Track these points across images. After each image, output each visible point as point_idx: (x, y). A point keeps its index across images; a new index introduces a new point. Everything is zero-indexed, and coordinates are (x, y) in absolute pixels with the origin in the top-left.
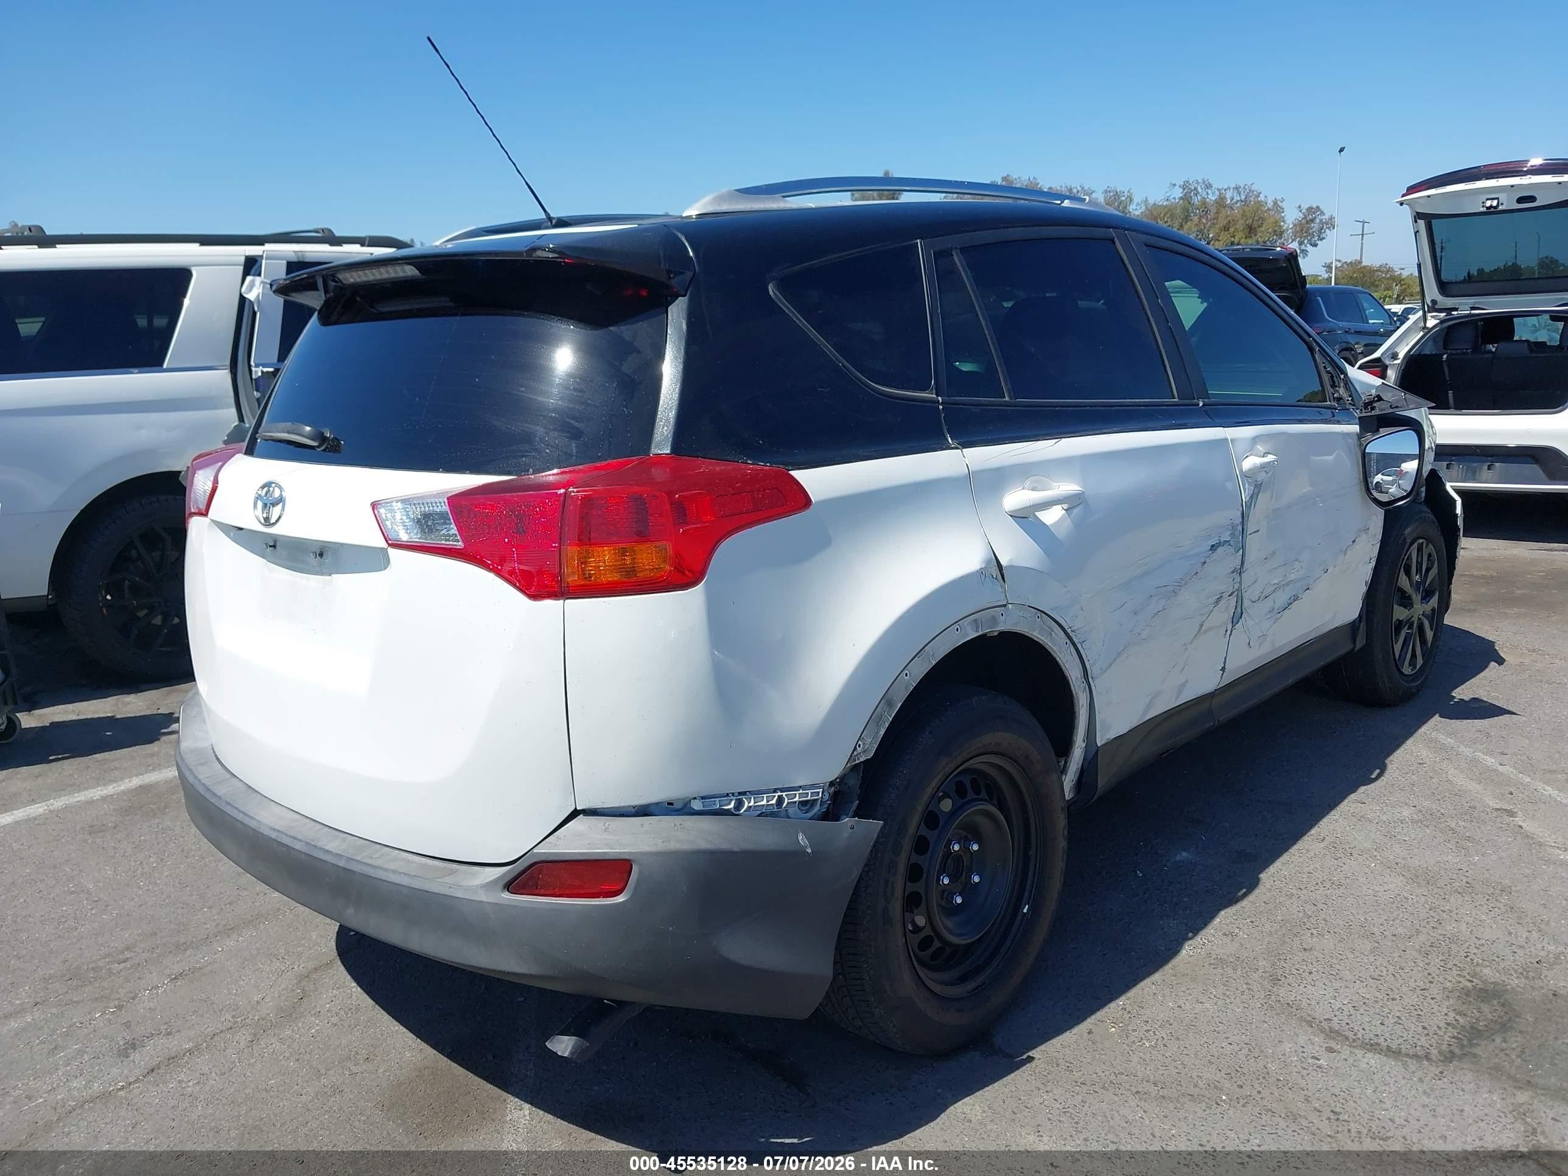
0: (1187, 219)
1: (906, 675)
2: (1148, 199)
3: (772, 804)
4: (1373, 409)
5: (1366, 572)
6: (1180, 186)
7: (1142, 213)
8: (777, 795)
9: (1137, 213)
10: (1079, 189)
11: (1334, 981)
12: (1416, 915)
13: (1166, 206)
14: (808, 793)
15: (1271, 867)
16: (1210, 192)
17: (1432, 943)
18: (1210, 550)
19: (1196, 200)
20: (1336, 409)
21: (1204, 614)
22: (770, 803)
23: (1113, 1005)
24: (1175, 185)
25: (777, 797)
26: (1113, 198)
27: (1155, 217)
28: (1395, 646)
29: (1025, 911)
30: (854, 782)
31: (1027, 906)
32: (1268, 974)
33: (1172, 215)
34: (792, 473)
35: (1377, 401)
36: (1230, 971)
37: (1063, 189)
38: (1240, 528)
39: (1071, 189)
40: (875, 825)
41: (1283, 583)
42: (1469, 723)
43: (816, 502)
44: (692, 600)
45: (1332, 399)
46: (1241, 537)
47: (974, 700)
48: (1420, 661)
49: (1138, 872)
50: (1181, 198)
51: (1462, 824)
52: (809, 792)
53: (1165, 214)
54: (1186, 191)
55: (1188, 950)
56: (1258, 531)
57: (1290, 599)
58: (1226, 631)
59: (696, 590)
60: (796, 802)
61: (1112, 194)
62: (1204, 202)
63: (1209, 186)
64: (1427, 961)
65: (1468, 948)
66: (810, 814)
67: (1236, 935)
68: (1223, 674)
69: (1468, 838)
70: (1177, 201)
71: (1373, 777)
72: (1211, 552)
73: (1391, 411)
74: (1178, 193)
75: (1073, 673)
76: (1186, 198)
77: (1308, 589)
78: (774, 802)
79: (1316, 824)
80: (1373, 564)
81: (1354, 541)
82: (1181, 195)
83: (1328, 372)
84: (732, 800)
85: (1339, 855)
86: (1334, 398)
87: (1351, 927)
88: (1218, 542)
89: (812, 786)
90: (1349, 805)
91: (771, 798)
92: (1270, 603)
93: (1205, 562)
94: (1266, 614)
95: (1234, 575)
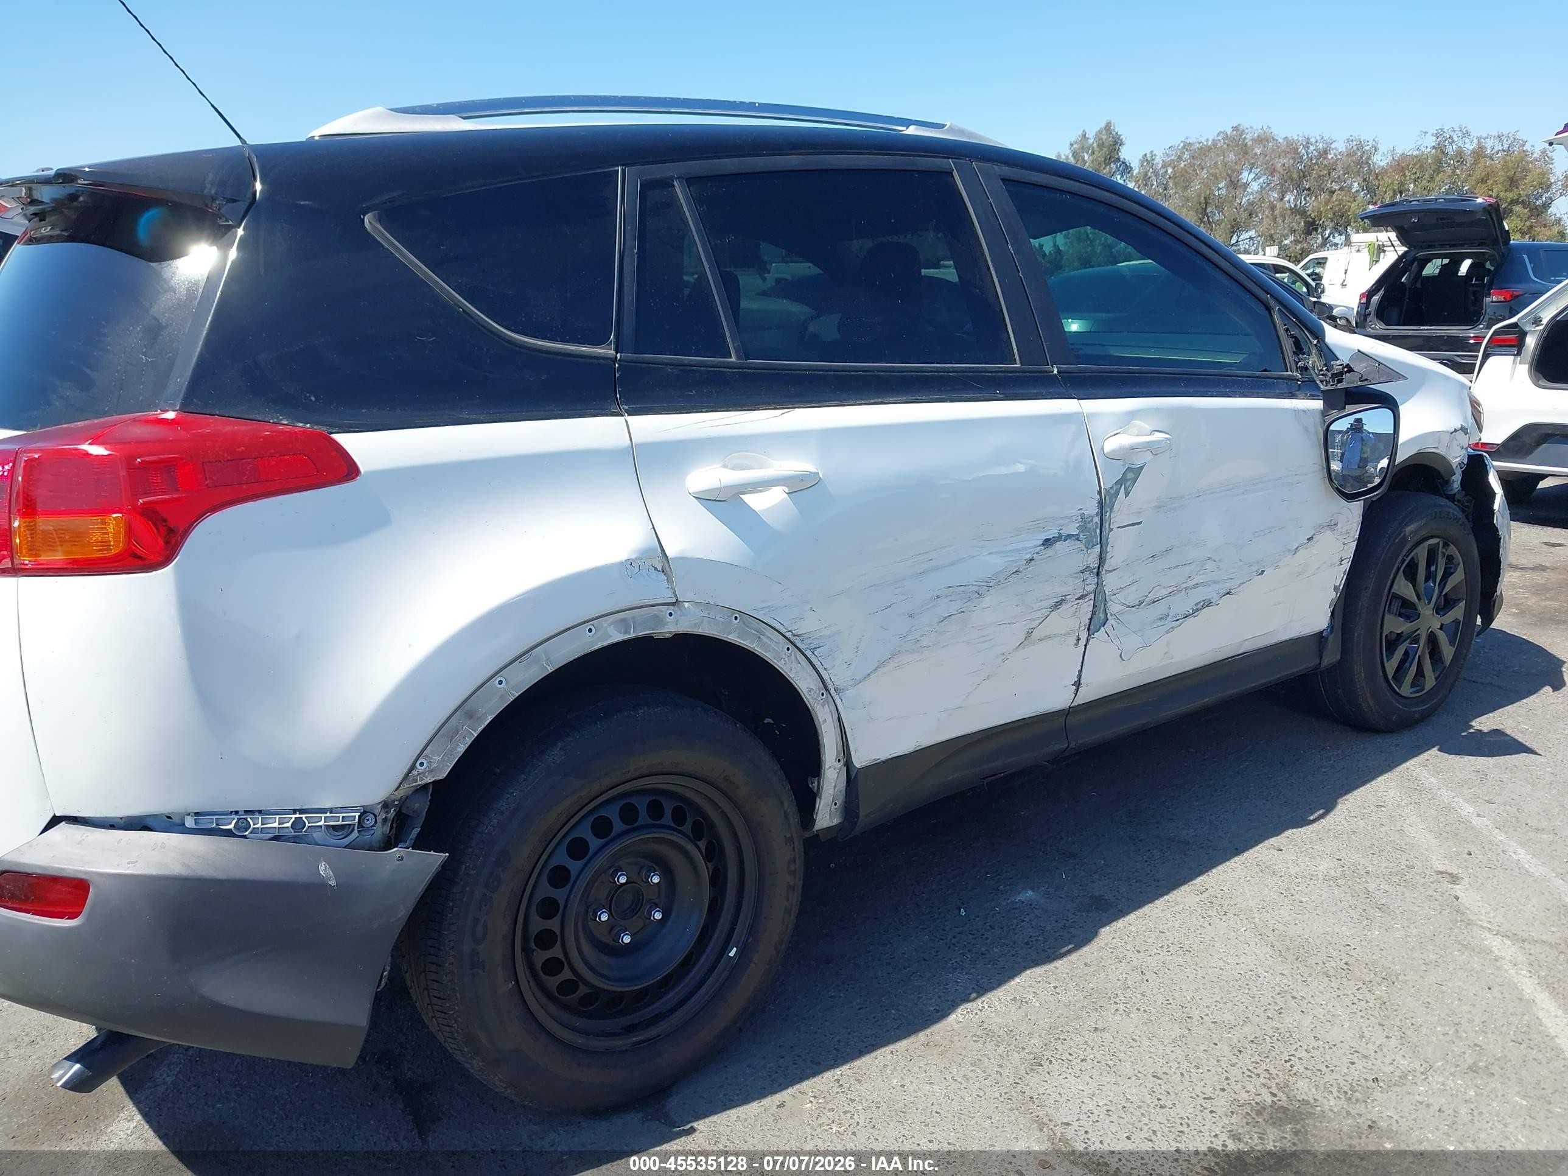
0: (1438, 170)
1: (500, 682)
2: (1396, 148)
3: (288, 827)
4: (1340, 381)
5: (1337, 576)
6: (1433, 135)
7: (1388, 163)
8: (294, 816)
9: (1382, 164)
10: (1319, 138)
11: (1105, 1073)
12: (1257, 999)
13: (1416, 156)
14: (339, 817)
15: (1120, 921)
16: (1467, 140)
17: (1256, 1038)
18: (1043, 544)
19: (1451, 150)
20: (1298, 380)
21: (1034, 620)
22: (285, 825)
23: (828, 1075)
24: (1426, 133)
25: (293, 819)
26: (1355, 148)
27: (1403, 168)
28: (1386, 664)
29: (732, 954)
30: (421, 806)
31: (735, 949)
32: (1032, 1056)
33: (1421, 166)
34: (335, 436)
35: (1346, 372)
36: (990, 1046)
37: (1300, 139)
38: (1097, 520)
39: (1308, 139)
40: (436, 858)
41: (1185, 585)
42: (1469, 761)
43: (365, 473)
44: (161, 582)
45: (1295, 368)
46: (1098, 531)
47: (641, 711)
48: (1430, 681)
49: (962, 910)
50: (1434, 147)
51: (1384, 886)
52: (341, 815)
53: (1415, 164)
54: (1439, 139)
55: (959, 1017)
56: (1140, 523)
57: (1197, 604)
58: (1079, 639)
59: (162, 573)
60: (321, 826)
61: (1355, 143)
62: (1460, 153)
63: (1466, 134)
64: (1235, 1060)
65: (1296, 1049)
66: (347, 841)
67: (1027, 1002)
68: (1077, 690)
69: (1381, 907)
70: (1429, 150)
71: (1312, 818)
72: (1043, 548)
73: (1359, 384)
74: (1430, 142)
75: (804, 682)
76: (1440, 148)
77: (1228, 593)
78: (289, 825)
79: (1207, 871)
80: (1347, 565)
81: (1310, 539)
82: (1434, 144)
83: (1292, 336)
84: (234, 819)
85: (1210, 913)
86: (1297, 368)
87: (1169, 1006)
88: (1057, 535)
89: (344, 809)
90: (1262, 852)
91: (286, 820)
92: (1161, 608)
93: (1031, 560)
94: (1154, 622)
95: (1086, 575)
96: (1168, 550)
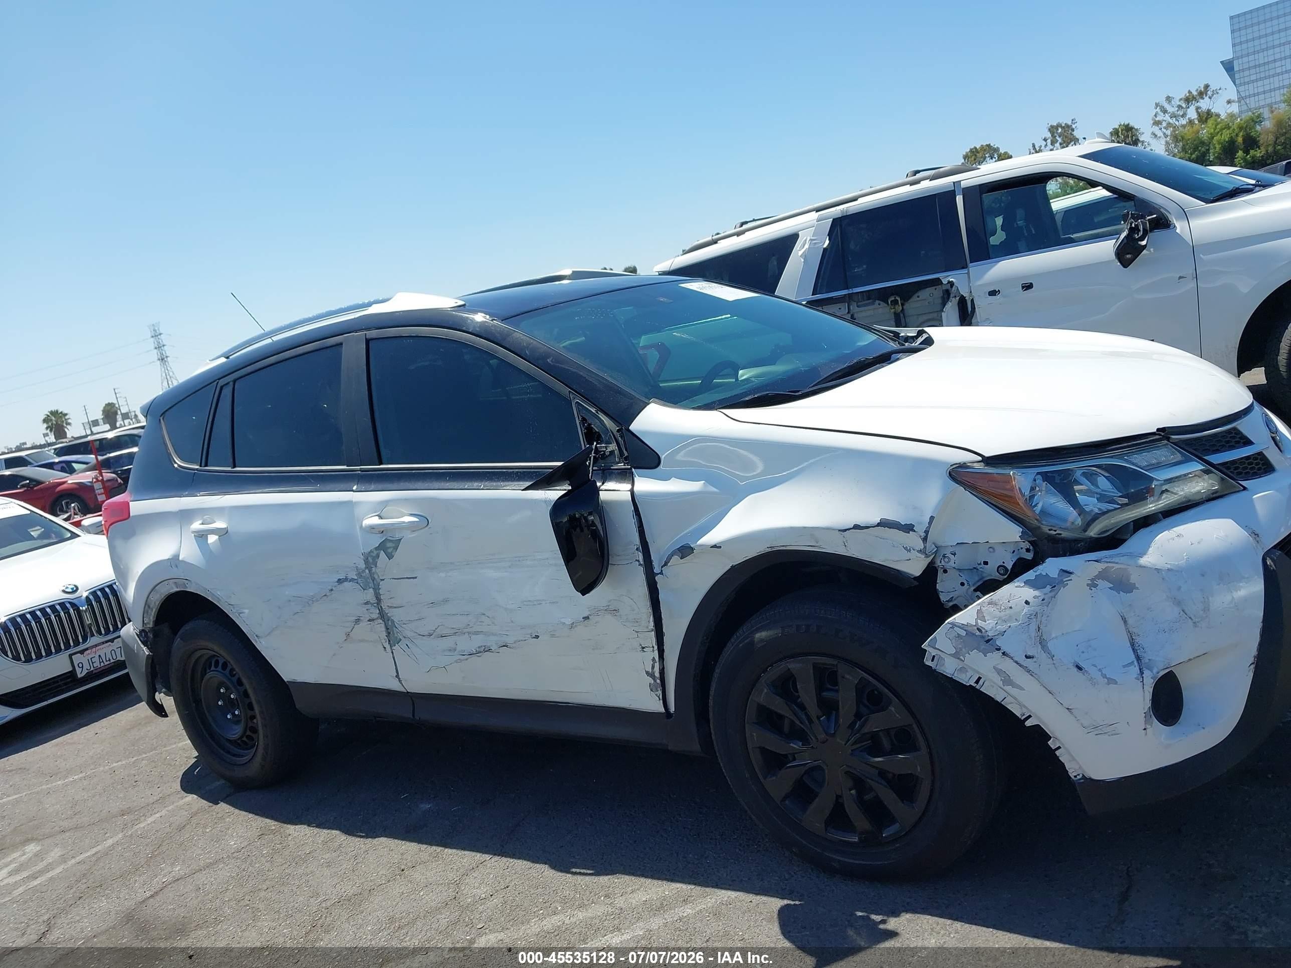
15: (394, 840)
18: (337, 582)
21: (348, 628)
38: (367, 572)
41: (466, 630)
46: (370, 579)
56: (416, 578)
57: (479, 647)
58: (385, 647)
68: (400, 682)
71: (574, 870)
72: (338, 584)
77: (504, 646)
81: (586, 618)
88: (344, 577)
92: (448, 642)
93: (332, 590)
94: (444, 651)
95: (369, 606)
96: (446, 601)
